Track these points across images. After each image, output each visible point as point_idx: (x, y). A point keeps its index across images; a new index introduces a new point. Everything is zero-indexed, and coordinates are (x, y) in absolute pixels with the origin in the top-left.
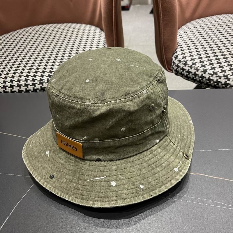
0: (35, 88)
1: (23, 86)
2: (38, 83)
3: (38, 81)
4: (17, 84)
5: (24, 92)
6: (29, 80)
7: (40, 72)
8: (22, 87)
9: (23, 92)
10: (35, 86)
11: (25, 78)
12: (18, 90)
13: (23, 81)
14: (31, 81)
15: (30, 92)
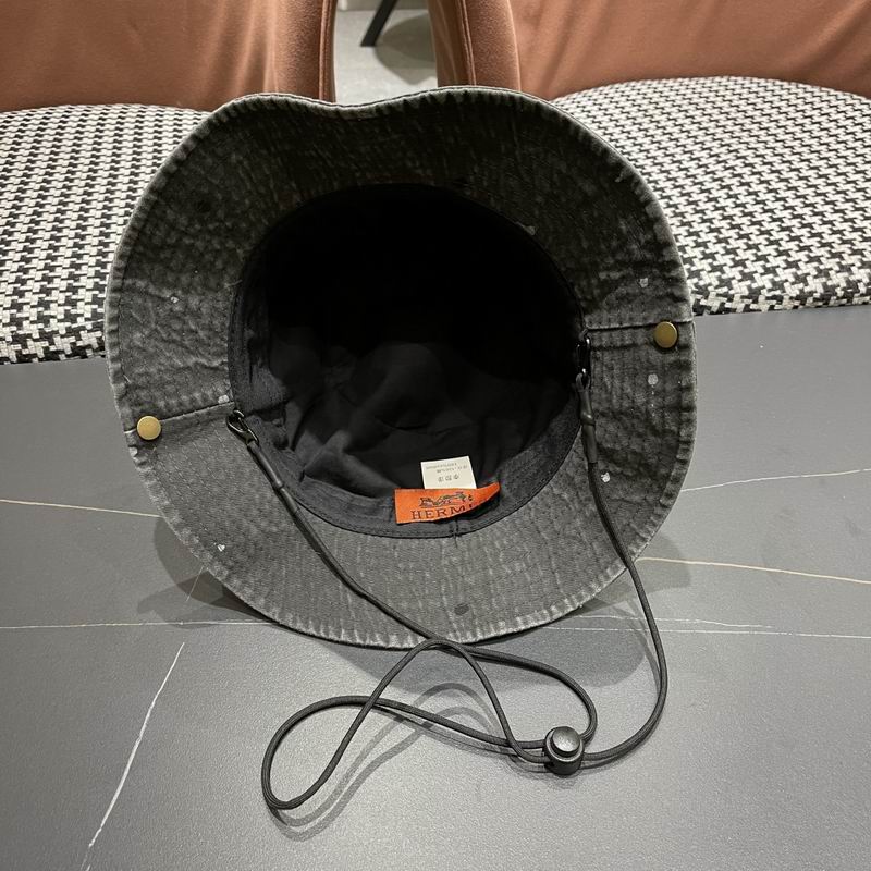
0: (80, 344)
1: (35, 340)
2: (89, 325)
3: (87, 319)
4: (12, 332)
5: (40, 360)
6: (53, 317)
7: (88, 290)
8: (30, 342)
9: (35, 360)
10: (79, 338)
11: (35, 311)
12: (18, 352)
13: (32, 322)
14: (60, 321)
15: (62, 357)
